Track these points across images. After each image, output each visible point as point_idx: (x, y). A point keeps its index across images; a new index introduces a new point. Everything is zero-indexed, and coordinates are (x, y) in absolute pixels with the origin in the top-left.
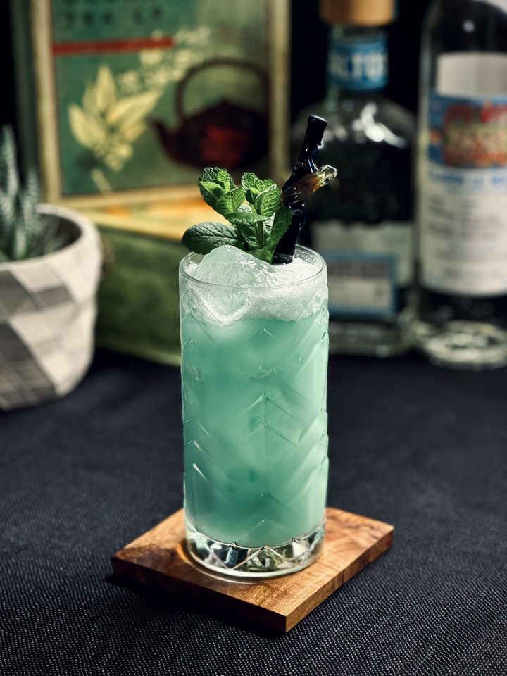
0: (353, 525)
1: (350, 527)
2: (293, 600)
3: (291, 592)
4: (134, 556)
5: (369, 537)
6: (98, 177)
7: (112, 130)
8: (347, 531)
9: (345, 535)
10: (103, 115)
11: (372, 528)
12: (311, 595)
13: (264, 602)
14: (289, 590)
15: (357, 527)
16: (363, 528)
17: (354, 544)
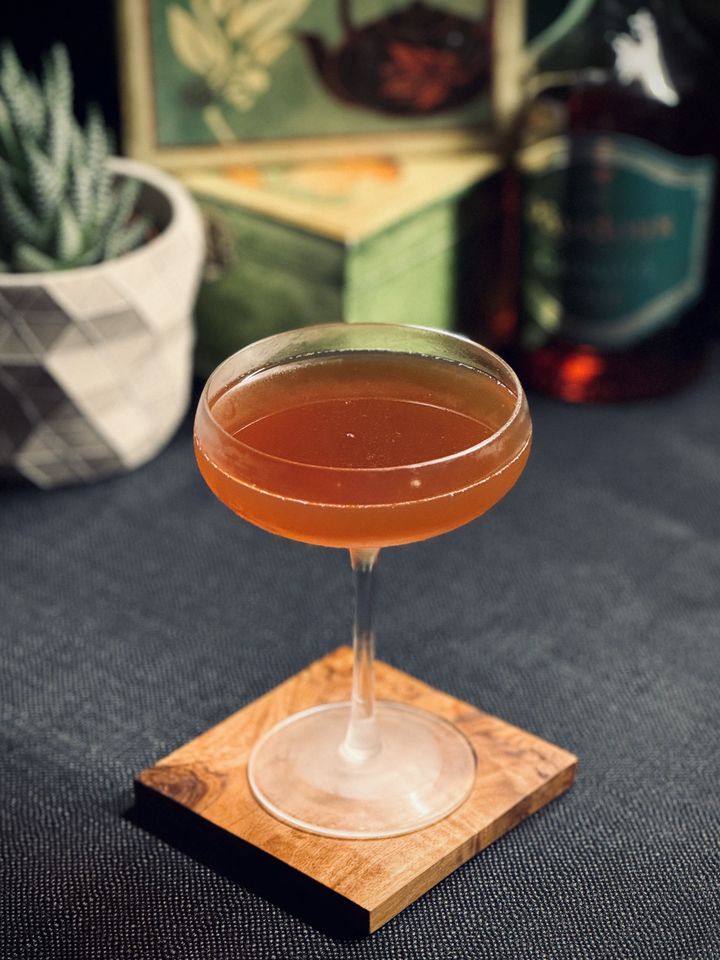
0: (514, 750)
1: (508, 754)
2: (387, 882)
3: (388, 869)
4: (166, 781)
5: (535, 775)
6: (213, 118)
7: (237, 47)
8: (502, 761)
9: (497, 768)
10: (223, 23)
11: (543, 758)
12: (418, 874)
13: (342, 883)
14: (386, 864)
15: (520, 754)
16: (530, 757)
17: (507, 785)
